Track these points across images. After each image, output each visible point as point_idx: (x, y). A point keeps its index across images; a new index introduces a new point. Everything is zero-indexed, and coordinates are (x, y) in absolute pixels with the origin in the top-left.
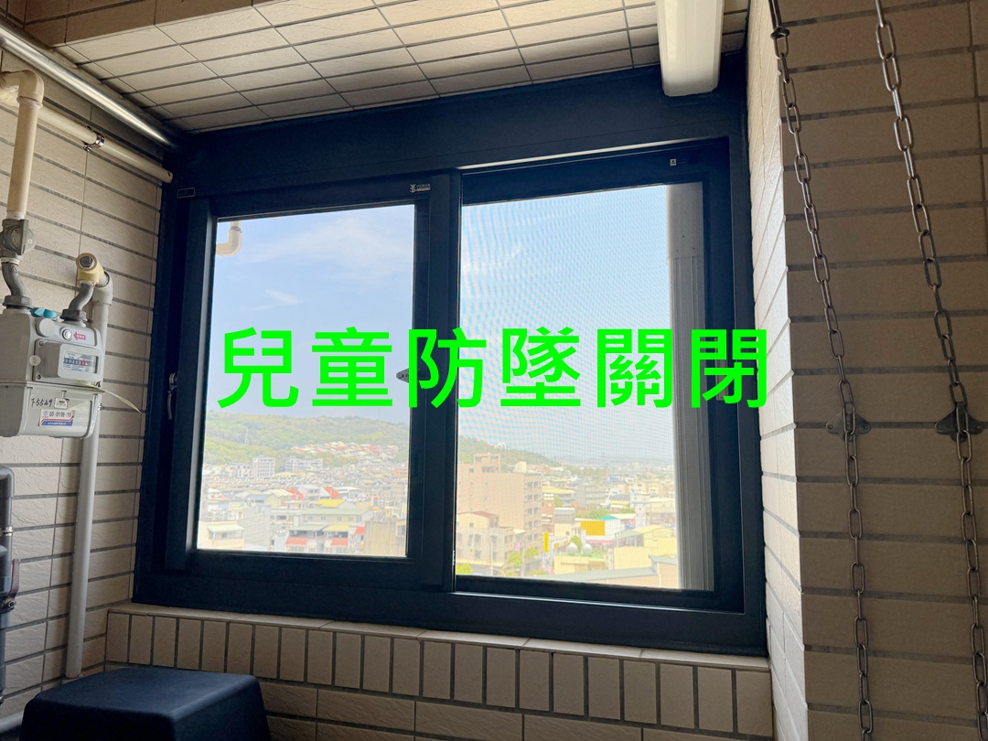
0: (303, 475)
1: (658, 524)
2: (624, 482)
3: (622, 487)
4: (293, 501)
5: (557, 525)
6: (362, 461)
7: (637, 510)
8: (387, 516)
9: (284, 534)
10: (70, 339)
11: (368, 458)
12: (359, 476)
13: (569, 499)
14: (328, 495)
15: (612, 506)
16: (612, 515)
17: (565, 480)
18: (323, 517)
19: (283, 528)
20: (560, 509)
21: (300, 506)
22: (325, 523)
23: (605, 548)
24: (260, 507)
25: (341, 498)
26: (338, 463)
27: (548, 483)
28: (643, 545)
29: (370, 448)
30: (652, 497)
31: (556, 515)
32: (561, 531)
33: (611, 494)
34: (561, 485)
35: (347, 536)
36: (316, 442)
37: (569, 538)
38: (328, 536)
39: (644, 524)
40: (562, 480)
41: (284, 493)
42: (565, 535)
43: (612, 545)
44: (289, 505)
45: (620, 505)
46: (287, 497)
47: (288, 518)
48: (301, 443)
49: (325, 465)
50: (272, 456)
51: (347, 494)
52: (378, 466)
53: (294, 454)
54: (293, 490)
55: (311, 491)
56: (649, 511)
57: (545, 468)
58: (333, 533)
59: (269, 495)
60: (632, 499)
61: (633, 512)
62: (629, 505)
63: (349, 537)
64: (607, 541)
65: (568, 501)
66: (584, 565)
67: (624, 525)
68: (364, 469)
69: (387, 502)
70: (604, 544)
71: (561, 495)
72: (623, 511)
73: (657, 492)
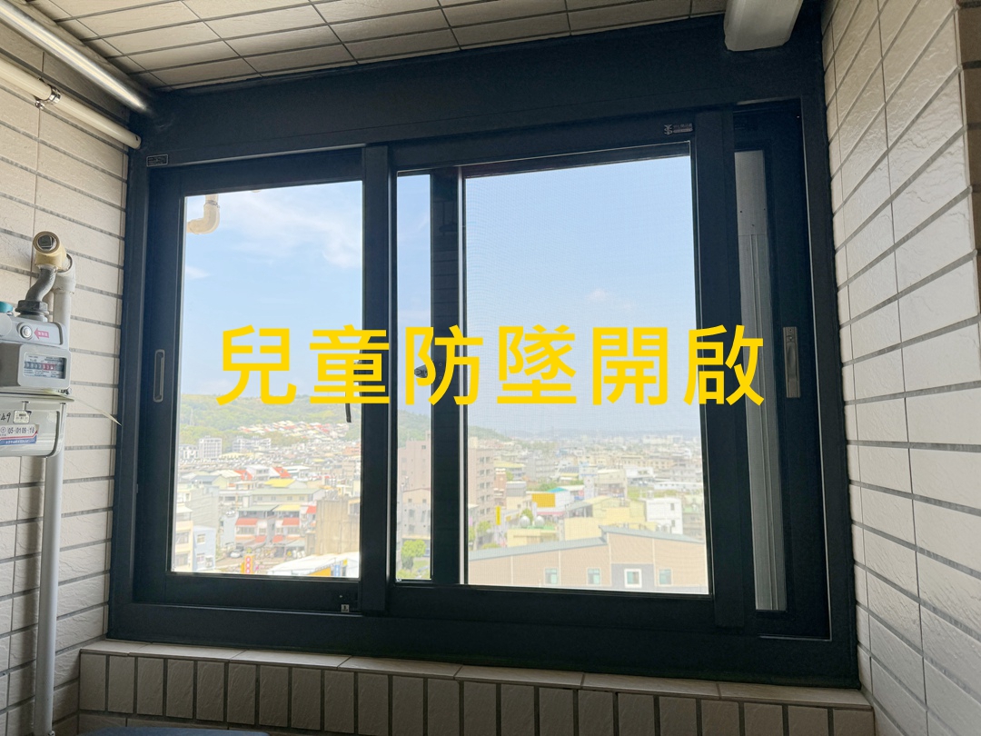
0: (251, 455)
1: (606, 494)
2: (573, 455)
3: (571, 459)
4: (241, 482)
5: (508, 500)
6: (312, 440)
7: (585, 482)
8: (340, 494)
9: (233, 515)
10: (30, 338)
11: (317, 436)
12: (309, 455)
13: (520, 472)
14: (277, 474)
15: (562, 478)
16: (563, 487)
17: (516, 454)
18: (274, 497)
19: (232, 509)
20: (511, 482)
21: (249, 486)
22: (275, 503)
23: (556, 519)
24: (208, 489)
25: (291, 478)
26: (288, 442)
27: (499, 458)
28: (592, 516)
29: (320, 427)
30: (600, 468)
31: (507, 489)
32: (513, 505)
33: (559, 467)
34: (511, 459)
35: (298, 516)
36: (264, 422)
37: (521, 511)
38: (279, 516)
39: (592, 494)
40: (513, 454)
41: (231, 473)
42: (516, 508)
43: (562, 517)
44: (237, 486)
45: (569, 477)
46: (235, 477)
47: (237, 499)
48: (248, 424)
49: (273, 445)
50: (218, 437)
51: (297, 474)
52: (328, 445)
53: (241, 434)
54: (241, 471)
55: (260, 471)
56: (597, 482)
57: (496, 443)
58: (284, 512)
59: (217, 477)
60: (581, 471)
61: (582, 483)
62: (577, 477)
63: (301, 517)
64: (557, 513)
65: (519, 475)
66: (536, 537)
67: (573, 497)
68: (313, 448)
69: (338, 480)
70: (554, 516)
71: (513, 469)
72: (572, 483)
73: (605, 464)
